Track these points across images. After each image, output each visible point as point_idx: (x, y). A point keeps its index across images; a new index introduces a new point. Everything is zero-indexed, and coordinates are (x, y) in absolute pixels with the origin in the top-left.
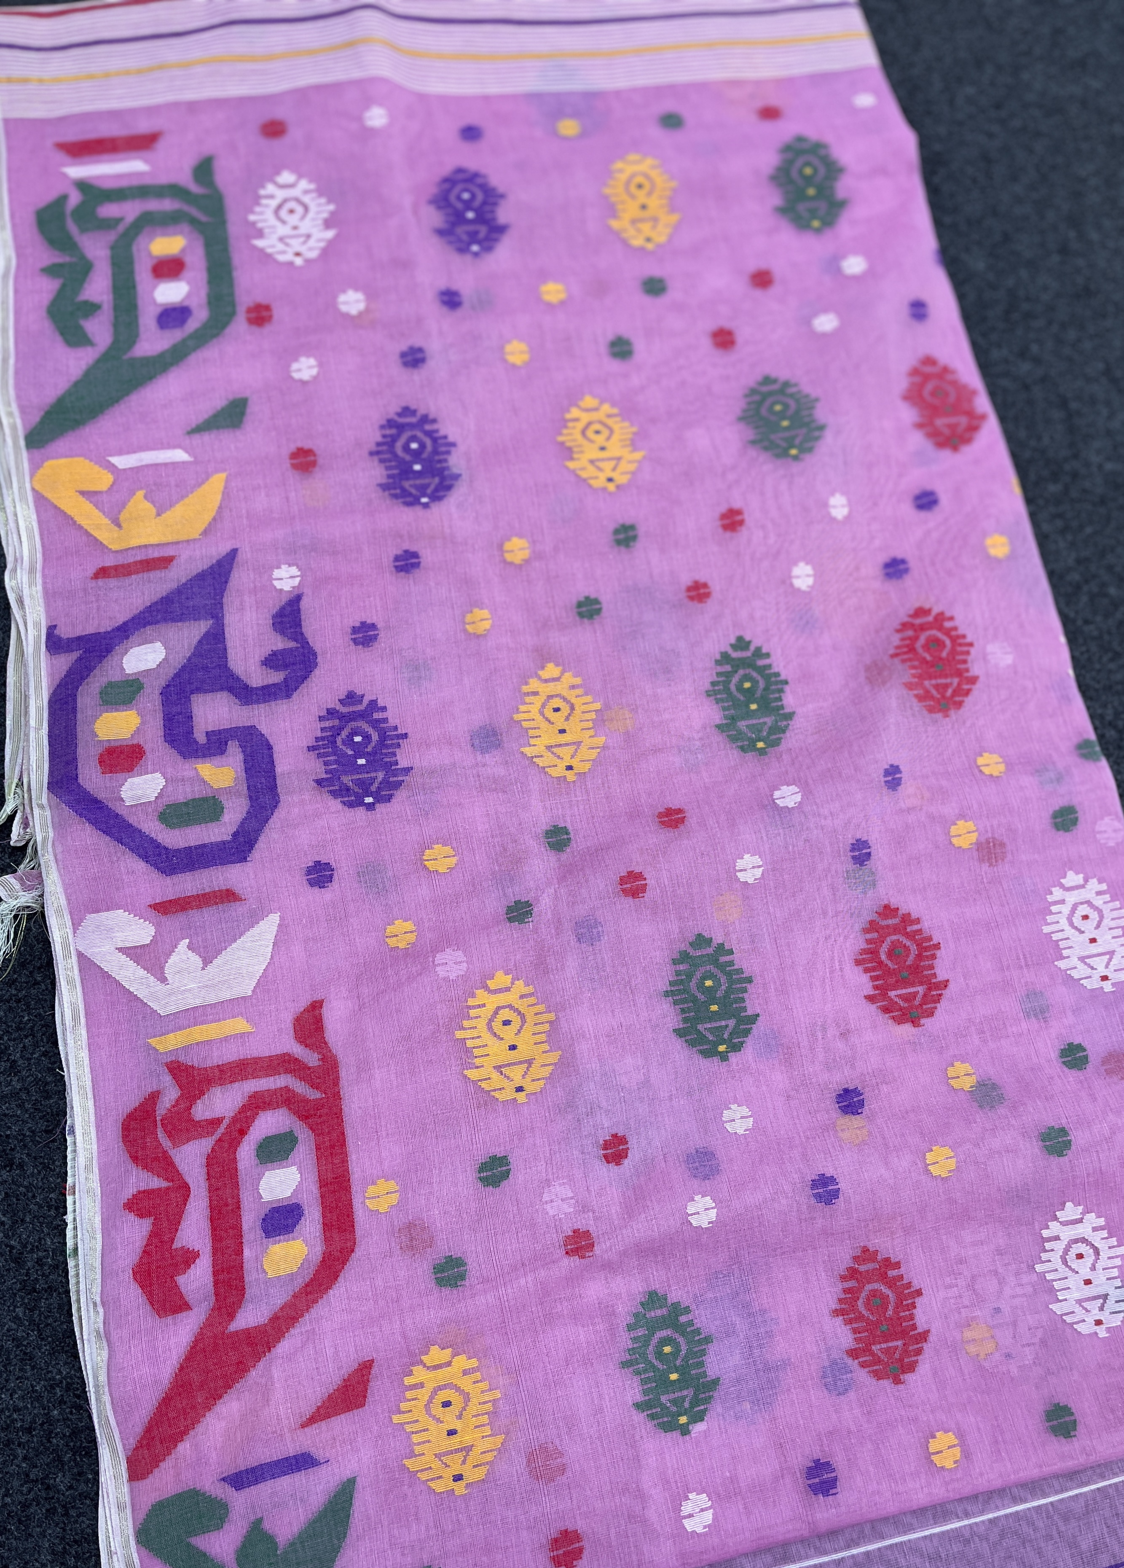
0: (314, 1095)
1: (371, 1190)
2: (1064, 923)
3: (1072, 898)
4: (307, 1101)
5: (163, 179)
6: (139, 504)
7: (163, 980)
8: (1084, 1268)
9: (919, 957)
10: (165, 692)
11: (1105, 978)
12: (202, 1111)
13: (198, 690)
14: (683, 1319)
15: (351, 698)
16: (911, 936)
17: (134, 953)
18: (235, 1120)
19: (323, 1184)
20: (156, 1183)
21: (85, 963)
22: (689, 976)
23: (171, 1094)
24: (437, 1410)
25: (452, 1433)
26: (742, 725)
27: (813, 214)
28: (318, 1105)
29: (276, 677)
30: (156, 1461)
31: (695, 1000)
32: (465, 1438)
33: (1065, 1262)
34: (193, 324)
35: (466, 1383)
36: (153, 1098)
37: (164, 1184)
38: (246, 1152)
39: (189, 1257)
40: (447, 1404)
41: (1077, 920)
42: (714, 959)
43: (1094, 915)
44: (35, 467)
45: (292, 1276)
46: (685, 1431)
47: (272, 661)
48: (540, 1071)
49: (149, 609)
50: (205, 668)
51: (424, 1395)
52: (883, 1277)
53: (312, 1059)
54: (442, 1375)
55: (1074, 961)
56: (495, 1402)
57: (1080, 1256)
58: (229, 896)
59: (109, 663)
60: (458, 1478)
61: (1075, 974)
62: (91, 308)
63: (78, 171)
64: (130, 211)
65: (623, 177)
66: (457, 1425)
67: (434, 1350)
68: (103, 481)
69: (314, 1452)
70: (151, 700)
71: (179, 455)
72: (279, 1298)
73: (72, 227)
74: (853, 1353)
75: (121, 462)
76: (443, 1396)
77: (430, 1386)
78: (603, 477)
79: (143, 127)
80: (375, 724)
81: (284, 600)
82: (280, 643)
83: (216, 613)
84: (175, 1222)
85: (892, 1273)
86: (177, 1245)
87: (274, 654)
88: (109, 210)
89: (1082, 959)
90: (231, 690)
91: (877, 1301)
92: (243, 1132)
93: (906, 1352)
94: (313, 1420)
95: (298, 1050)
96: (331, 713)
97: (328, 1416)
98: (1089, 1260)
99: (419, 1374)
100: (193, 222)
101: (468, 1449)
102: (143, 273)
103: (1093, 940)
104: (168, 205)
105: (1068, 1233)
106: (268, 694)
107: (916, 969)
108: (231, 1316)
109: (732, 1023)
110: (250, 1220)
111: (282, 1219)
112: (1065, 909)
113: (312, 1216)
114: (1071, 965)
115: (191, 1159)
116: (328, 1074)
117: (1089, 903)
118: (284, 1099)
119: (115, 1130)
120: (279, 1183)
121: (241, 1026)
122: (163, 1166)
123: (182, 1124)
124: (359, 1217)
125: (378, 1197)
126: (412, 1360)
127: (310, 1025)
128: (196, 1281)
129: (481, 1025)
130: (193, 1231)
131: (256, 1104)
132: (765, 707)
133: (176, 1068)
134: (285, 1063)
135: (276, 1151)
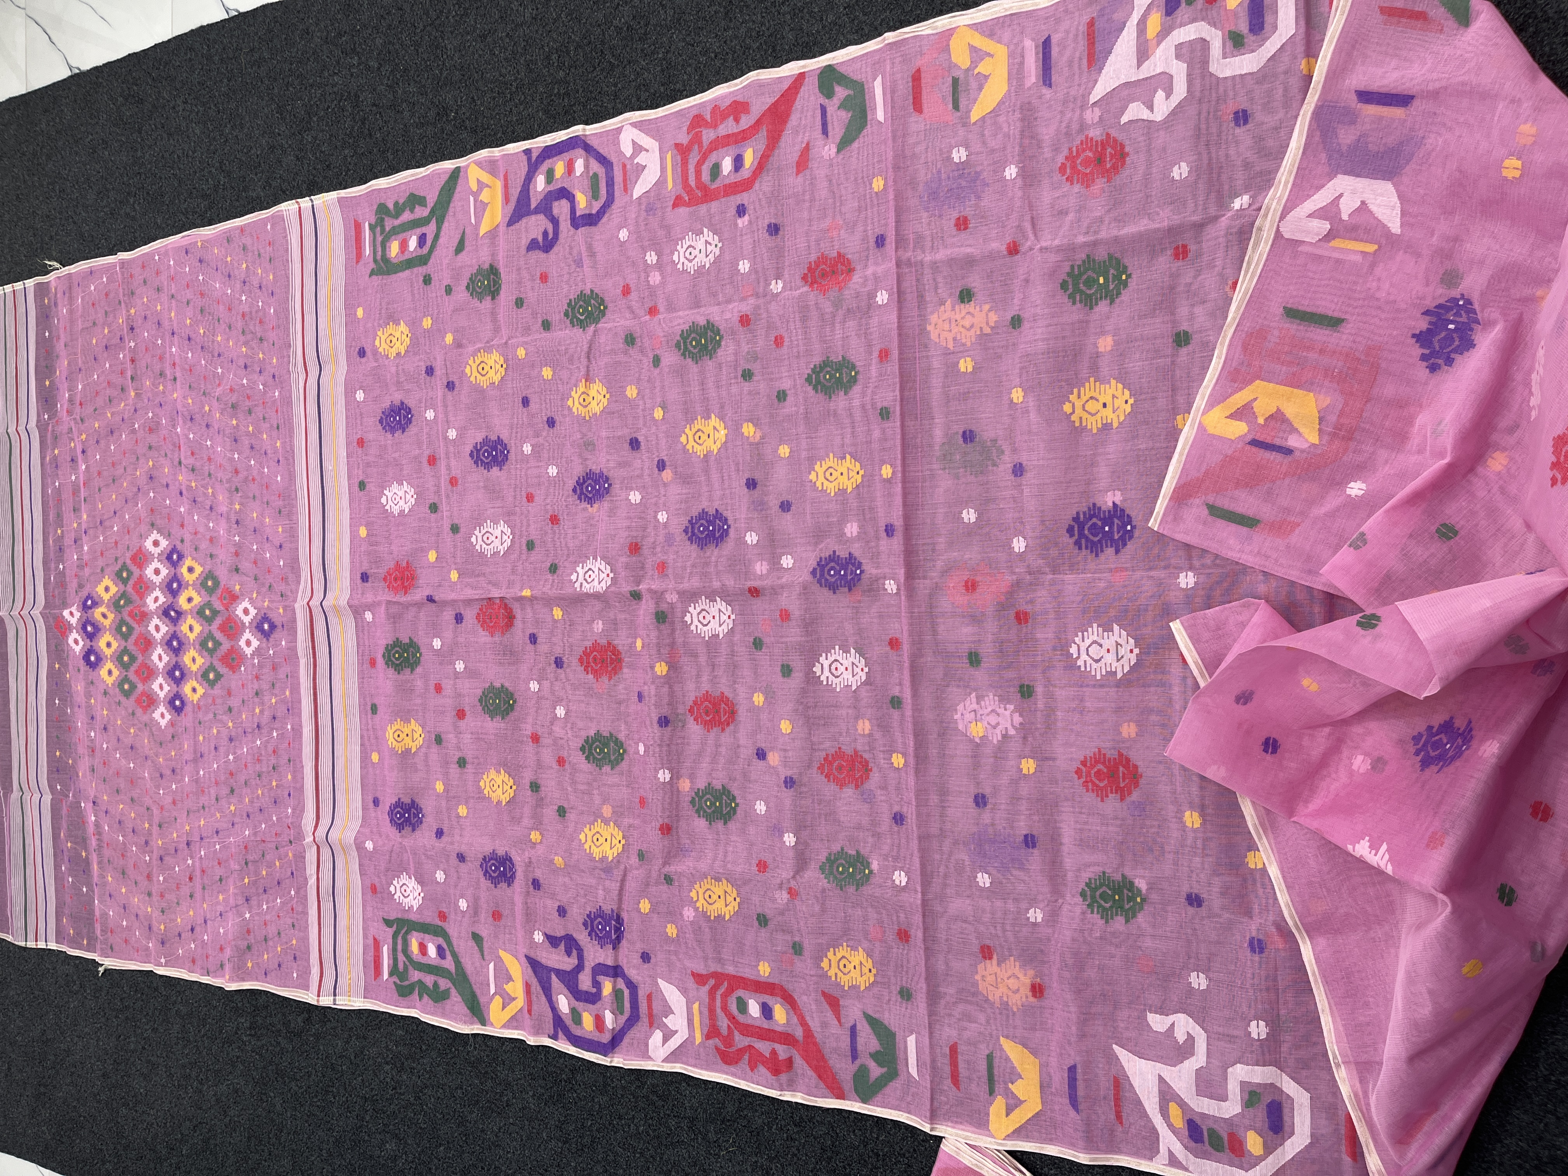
0: (726, 984)
1: (762, 973)
2: (705, 628)
3: (696, 622)
4: (727, 989)
5: (391, 941)
6: (509, 988)
7: (676, 1032)
8: (842, 669)
9: (710, 702)
10: (576, 999)
11: (729, 617)
12: (724, 1031)
13: (577, 986)
14: (832, 857)
15: (585, 924)
16: (702, 702)
17: (666, 1039)
18: (729, 1019)
19: (756, 991)
20: (746, 1057)
21: (666, 1060)
22: (705, 811)
23: (717, 1042)
24: (846, 970)
25: (855, 968)
26: (613, 758)
27: (414, 655)
28: (729, 984)
29: (575, 953)
30: (840, 1089)
31: (714, 812)
32: (857, 963)
33: (837, 677)
34: (445, 946)
35: (839, 955)
36: (717, 1048)
37: (747, 1054)
38: (741, 1018)
39: (774, 1052)
40: (845, 966)
41: (705, 622)
42: (701, 798)
43: (704, 613)
44: (492, 1025)
45: (787, 1013)
46: (871, 872)
47: (569, 953)
48: (729, 889)
49: (546, 996)
50: (569, 981)
51: (840, 974)
52: (831, 763)
53: (712, 982)
54: (834, 964)
55: (720, 629)
56: (849, 945)
57: (836, 669)
58: (649, 997)
59: (563, 1017)
60: (870, 971)
61: (726, 630)
62: (436, 984)
63: (386, 976)
64: (401, 958)
65: (395, 743)
66: (852, 965)
67: (822, 965)
68: (498, 1000)
69: (850, 1024)
70: (578, 1006)
71: (491, 966)
72: (795, 1020)
73: (406, 983)
74: (857, 787)
75: (492, 991)
76: (841, 967)
77: (837, 971)
78: (510, 791)
79: (371, 941)
80: (596, 918)
81: (546, 940)
82: (562, 946)
83: (550, 970)
84: (761, 1055)
85: (830, 758)
86: (768, 1055)
87: (566, 951)
88: (401, 966)
89: (721, 625)
90: (578, 973)
91: (840, 768)
92: (734, 1018)
93: (860, 762)
94: (839, 1021)
95: (709, 985)
96: (590, 934)
97: (839, 1014)
98: (839, 665)
99: (831, 974)
100: (407, 933)
101: (862, 963)
102: (424, 960)
103: (714, 617)
104: (400, 941)
105: (827, 673)
106: (580, 958)
108: (797, 1041)
109: (724, 798)
110: (766, 1024)
111: (767, 1011)
112: (700, 626)
113: (769, 1000)
114: (722, 631)
115: (741, 1041)
116: (719, 977)
117: (699, 614)
118: (725, 996)
119: (725, 1067)
120: (754, 1009)
121: (696, 1006)
122: (741, 1051)
123: (728, 1040)
124: (771, 981)
125: (764, 970)
126: (825, 976)
127: (700, 979)
128: (783, 1051)
129: (710, 907)
130: (764, 1047)
131: (725, 1008)
132: (606, 745)
133: (708, 1037)
134: (712, 993)
135: (743, 1007)
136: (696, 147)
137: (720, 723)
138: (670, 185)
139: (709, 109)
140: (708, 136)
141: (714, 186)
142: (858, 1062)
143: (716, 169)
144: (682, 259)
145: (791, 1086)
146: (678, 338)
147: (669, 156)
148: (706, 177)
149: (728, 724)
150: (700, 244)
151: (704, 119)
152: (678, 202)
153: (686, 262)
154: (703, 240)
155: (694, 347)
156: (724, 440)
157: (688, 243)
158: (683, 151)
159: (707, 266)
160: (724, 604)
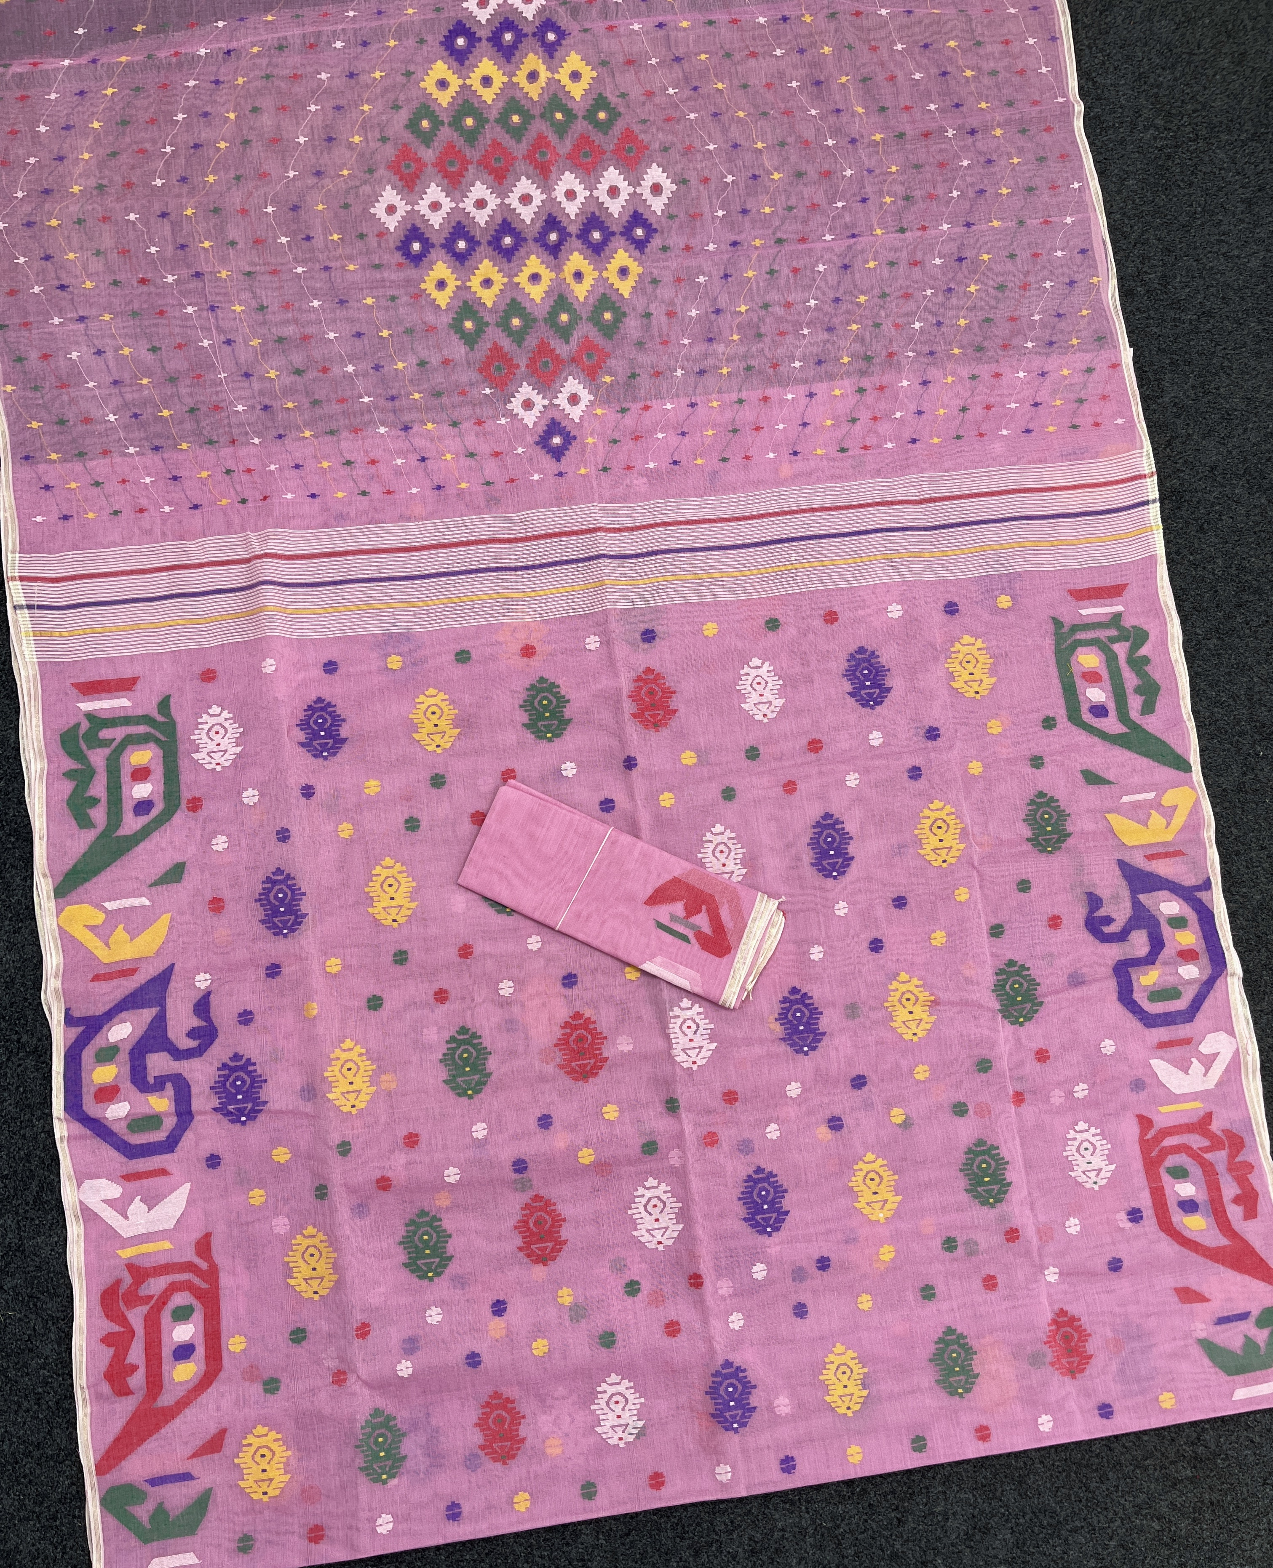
0: (205, 1286)
1: (232, 1341)
2: (642, 1209)
3: (648, 1194)
4: (200, 1289)
5: (139, 712)
6: (120, 934)
7: (127, 1218)
8: (618, 1410)
9: (552, 1226)
10: (132, 1053)
11: (660, 1243)
12: (144, 1291)
13: (150, 1051)
14: (391, 1423)
15: (236, 1057)
16: (549, 1213)
17: (110, 1203)
18: (160, 1296)
19: (206, 1335)
20: (118, 1329)
21: (81, 1206)
22: (415, 1233)
23: (128, 1280)
24: (258, 1458)
25: (264, 1471)
26: (460, 1080)
27: (548, 729)
28: (207, 1292)
29: (193, 1044)
30: (109, 1468)
31: (417, 1247)
32: (270, 1474)
33: (608, 1405)
34: (155, 812)
35: (274, 1446)
36: (118, 1282)
37: (122, 1329)
38: (166, 1317)
39: (134, 1368)
40: (263, 1456)
41: (650, 1208)
42: (431, 1225)
43: (660, 1205)
44: (59, 910)
45: (187, 1382)
46: (385, 1482)
47: (192, 1034)
48: (327, 1283)
49: (124, 1000)
50: (154, 1038)
51: (252, 1450)
52: (504, 1407)
53: (204, 1265)
54: (262, 1440)
55: (644, 1232)
56: (288, 1458)
57: (617, 1402)
58: (163, 1172)
59: (102, 1034)
60: (265, 1493)
61: (642, 1239)
62: (95, 801)
63: (87, 706)
64: (118, 733)
65: (423, 707)
66: (267, 1467)
67: (259, 1427)
68: (99, 918)
69: (192, 1472)
70: (124, 1056)
71: (144, 901)
72: (180, 1392)
73: (84, 747)
74: (482, 1448)
75: (110, 906)
76: (262, 1452)
77: (255, 1445)
78: (390, 918)
79: (127, 673)
80: (249, 1073)
81: (201, 994)
82: (196, 1022)
83: (161, 1003)
84: (127, 1350)
85: (509, 1406)
86: (128, 1361)
87: (194, 1029)
88: (105, 734)
89: (648, 1231)
90: (169, 1051)
91: (500, 1420)
92: (164, 1303)
93: (511, 1449)
94: (192, 1455)
95: (197, 1261)
96: (224, 1066)
97: (201, 1455)
98: (622, 1405)
99: (250, 1439)
100: (157, 741)
101: (271, 1480)
102: (125, 777)
103: (657, 1220)
104: (142, 729)
105: (612, 1390)
106: (189, 1054)
107: (550, 1232)
108: (155, 1400)
109: (437, 1260)
110: (167, 1352)
111: (184, 1352)
112: (644, 1201)
113: (200, 1351)
114: (641, 1234)
115: (136, 1317)
116: (212, 1274)
117: (659, 1198)
118: (188, 1286)
119: (97, 1298)
120: (183, 1333)
121: (167, 1245)
122: (122, 1320)
123: (133, 1299)
124: (225, 1354)
125: (235, 1344)
126: (247, 1431)
127: (204, 1246)
128: (137, 1380)
129: (298, 1255)
130: (136, 1354)
131: (173, 1288)
132: (475, 1069)
133: (131, 1267)
134: (189, 1267)
135: (182, 1315)
136: (1206, 1143)
137: (528, 1244)
138: (1164, 1109)
139: (1251, 1159)
140: (1219, 1158)
141: (1162, 1171)
142: (147, 1487)
143: (1180, 1174)
144: (1079, 1137)
145: (97, 1397)
146: (989, 1143)
147: (1197, 1105)
148: (1171, 1161)
149: (528, 1256)
150: (1098, 1162)
151: (1238, 1152)
152: (1145, 1122)
153: (1076, 1144)
154: (1102, 1165)
155: (979, 1167)
156: (873, 1218)
157: (1098, 1144)
158: (1202, 1125)
159: (1073, 1174)
160: (676, 1234)
